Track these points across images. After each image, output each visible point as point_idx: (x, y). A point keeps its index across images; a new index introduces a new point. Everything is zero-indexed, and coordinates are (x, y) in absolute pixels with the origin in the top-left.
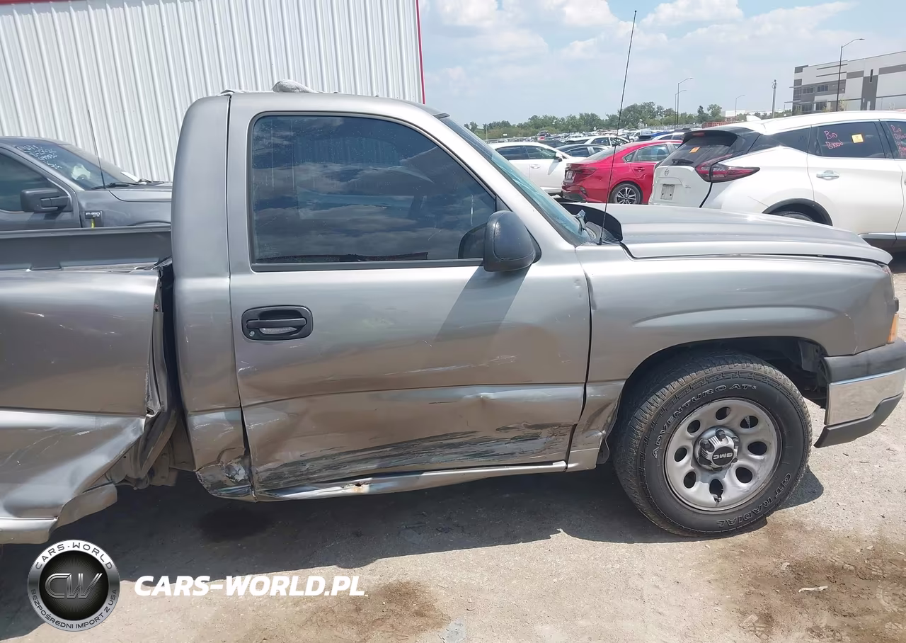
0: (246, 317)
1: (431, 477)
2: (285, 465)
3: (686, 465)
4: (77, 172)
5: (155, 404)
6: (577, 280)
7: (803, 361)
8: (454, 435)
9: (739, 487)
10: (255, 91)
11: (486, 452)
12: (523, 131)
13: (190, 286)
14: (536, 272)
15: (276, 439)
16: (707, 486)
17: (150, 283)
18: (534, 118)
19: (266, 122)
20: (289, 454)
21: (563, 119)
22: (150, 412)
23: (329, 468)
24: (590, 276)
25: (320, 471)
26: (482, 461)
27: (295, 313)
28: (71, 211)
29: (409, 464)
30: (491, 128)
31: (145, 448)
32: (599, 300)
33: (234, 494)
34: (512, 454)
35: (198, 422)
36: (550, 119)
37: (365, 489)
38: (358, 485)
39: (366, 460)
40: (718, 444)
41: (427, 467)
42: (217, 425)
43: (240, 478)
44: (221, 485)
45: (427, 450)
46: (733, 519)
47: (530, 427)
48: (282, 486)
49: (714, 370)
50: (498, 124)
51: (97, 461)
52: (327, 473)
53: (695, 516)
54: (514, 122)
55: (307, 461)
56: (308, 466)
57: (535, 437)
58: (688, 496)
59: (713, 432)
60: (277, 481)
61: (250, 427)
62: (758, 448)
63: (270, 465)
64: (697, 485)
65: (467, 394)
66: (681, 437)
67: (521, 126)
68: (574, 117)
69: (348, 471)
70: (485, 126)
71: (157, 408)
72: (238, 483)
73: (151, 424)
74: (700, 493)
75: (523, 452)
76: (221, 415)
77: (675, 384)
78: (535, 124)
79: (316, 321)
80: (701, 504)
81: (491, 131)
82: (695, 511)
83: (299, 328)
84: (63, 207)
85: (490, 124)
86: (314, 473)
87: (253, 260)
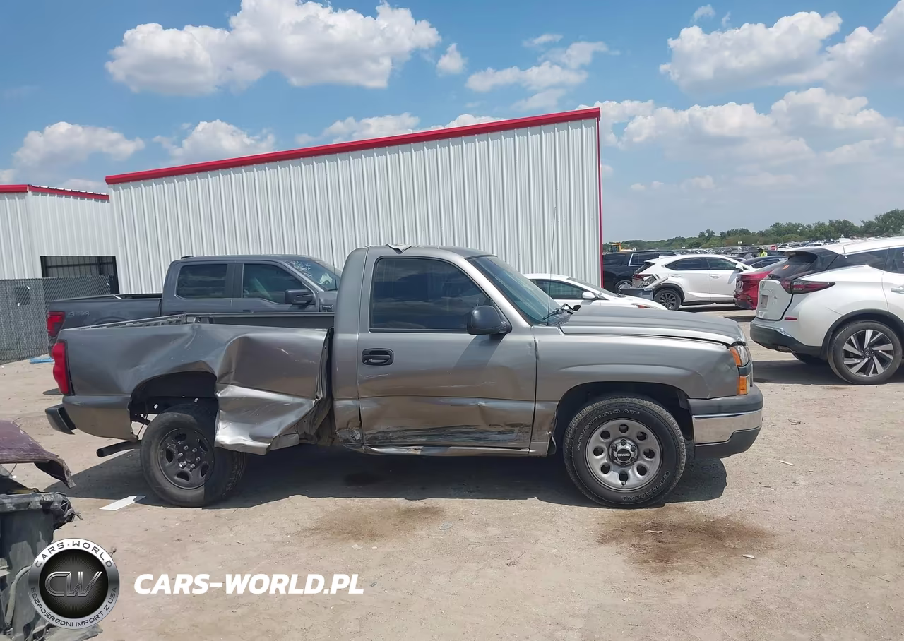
0: (364, 353)
1: (456, 450)
2: (379, 432)
3: (602, 459)
4: (324, 279)
5: (320, 393)
6: (530, 344)
7: (681, 403)
8: (467, 426)
9: (637, 477)
10: (379, 246)
11: (484, 438)
12: (762, 239)
13: (340, 337)
14: (508, 338)
15: (375, 417)
16: (617, 475)
17: (323, 335)
18: (776, 226)
19: (383, 260)
20: (382, 427)
21: (809, 226)
22: (317, 398)
23: (400, 437)
24: (537, 342)
25: (397, 438)
26: (481, 443)
27: (386, 352)
28: (314, 304)
29: (442, 441)
30: (729, 235)
31: (315, 418)
32: (541, 356)
33: (354, 447)
34: (499, 441)
35: (339, 404)
36: (794, 226)
37: (418, 452)
38: (416, 450)
39: (421, 436)
40: (620, 447)
41: (453, 443)
42: (348, 407)
43: (357, 438)
44: (347, 441)
45: (452, 434)
46: (632, 497)
47: (508, 425)
48: (377, 444)
49: (613, 401)
50: (736, 231)
51: (291, 418)
52: (400, 440)
53: (607, 491)
54: (755, 229)
55: (391, 432)
56: (390, 435)
57: (512, 432)
58: (603, 479)
59: (619, 441)
60: (375, 442)
61: (362, 409)
62: (650, 454)
63: (371, 432)
64: (611, 473)
65: (471, 402)
66: (596, 440)
67: (761, 234)
68: (823, 224)
69: (410, 441)
70: (722, 233)
71: (321, 396)
72: (356, 441)
73: (318, 404)
74: (612, 478)
75: (505, 441)
76: (350, 402)
77: (590, 407)
78: (777, 232)
79: (395, 358)
80: (611, 484)
81: (729, 238)
82: (607, 489)
83: (387, 359)
84: (310, 301)
85: (728, 232)
86: (393, 439)
87: (370, 326)
